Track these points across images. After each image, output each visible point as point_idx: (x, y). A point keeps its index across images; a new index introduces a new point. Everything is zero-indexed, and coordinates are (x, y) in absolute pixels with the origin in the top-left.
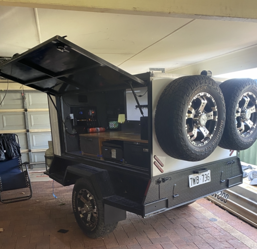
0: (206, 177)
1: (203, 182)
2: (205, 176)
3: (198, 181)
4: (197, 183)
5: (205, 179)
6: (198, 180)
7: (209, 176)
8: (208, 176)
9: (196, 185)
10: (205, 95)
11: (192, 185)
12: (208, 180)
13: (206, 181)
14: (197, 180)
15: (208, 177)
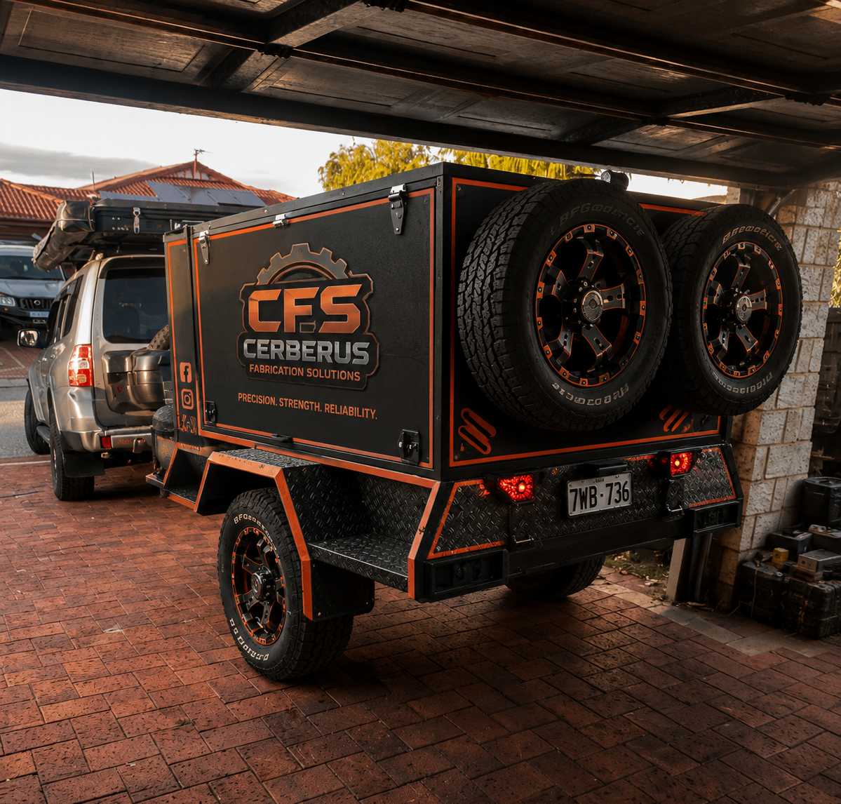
0: (618, 492)
1: (609, 504)
2: (616, 488)
3: (593, 499)
4: (592, 506)
5: (615, 496)
6: (594, 496)
7: (627, 491)
8: (626, 488)
9: (589, 510)
10: (599, 234)
11: (574, 510)
12: (625, 500)
13: (617, 502)
14: (591, 496)
15: (624, 491)
